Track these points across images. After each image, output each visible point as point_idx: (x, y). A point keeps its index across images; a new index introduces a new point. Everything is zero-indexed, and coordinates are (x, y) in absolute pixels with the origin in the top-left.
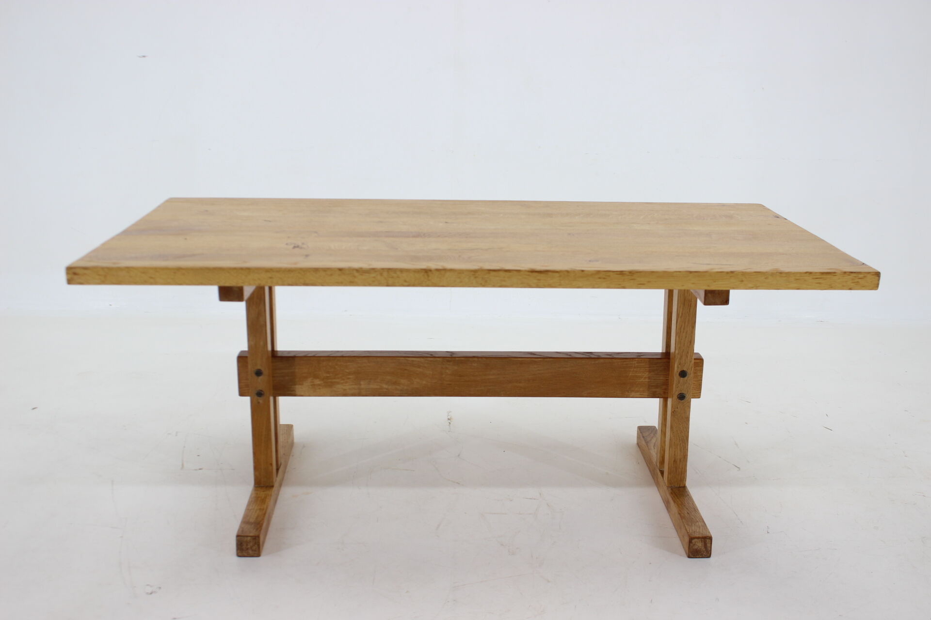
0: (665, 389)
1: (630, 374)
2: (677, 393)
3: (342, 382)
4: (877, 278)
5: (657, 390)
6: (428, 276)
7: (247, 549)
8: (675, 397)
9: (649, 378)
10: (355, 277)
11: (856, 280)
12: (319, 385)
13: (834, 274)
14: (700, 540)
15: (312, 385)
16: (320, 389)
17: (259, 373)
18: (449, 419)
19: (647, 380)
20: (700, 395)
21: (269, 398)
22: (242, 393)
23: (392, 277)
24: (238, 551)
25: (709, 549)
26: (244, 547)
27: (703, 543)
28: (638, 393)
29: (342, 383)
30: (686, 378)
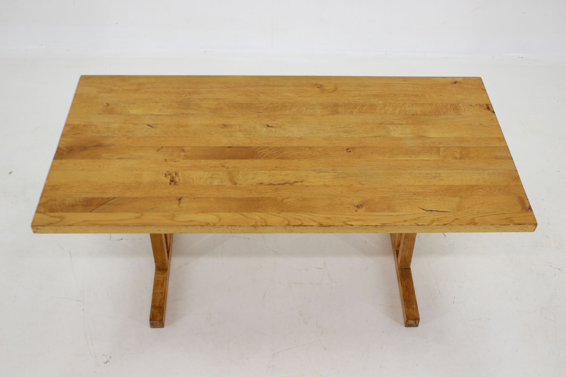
6: (256, 229)
23: (234, 230)
25: (418, 323)
26: (155, 324)
27: (415, 321)
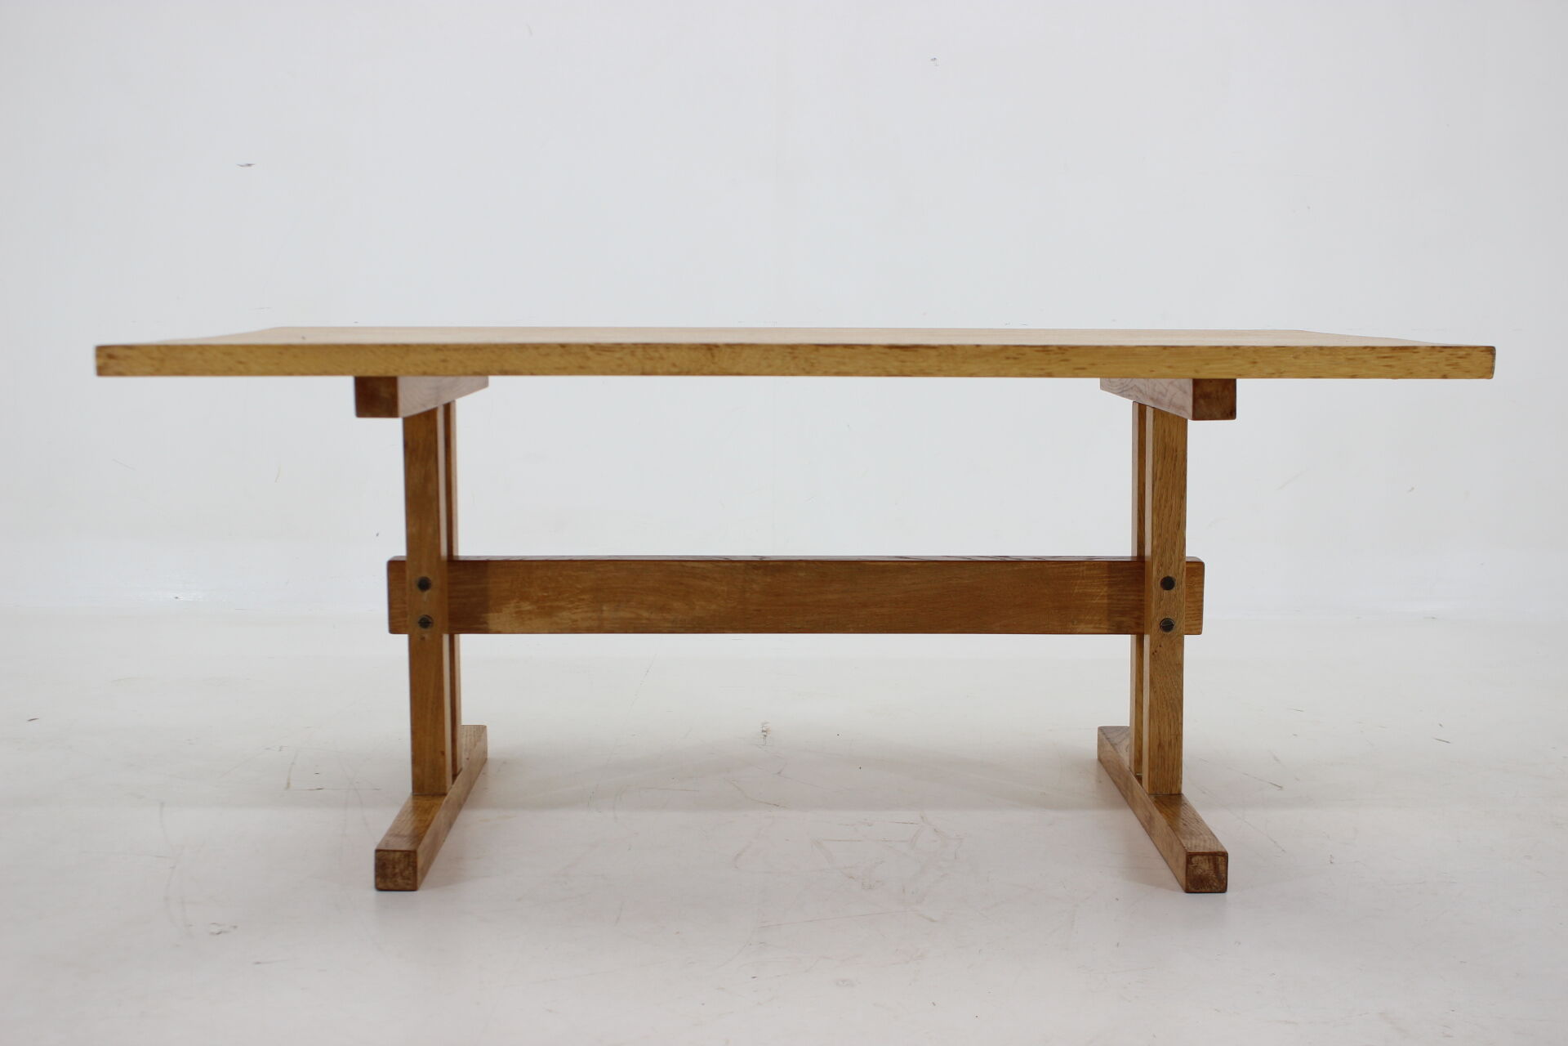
0: (1139, 618)
1: (1076, 591)
2: (1159, 619)
3: (570, 606)
4: (1490, 356)
5: (1124, 619)
7: (394, 875)
8: (1156, 626)
9: (1110, 597)
10: (588, 358)
11: (1455, 361)
12: (530, 612)
13: (1415, 350)
14: (1205, 857)
15: (516, 613)
16: (530, 619)
17: (424, 585)
18: (763, 731)
19: (1106, 601)
20: (1201, 628)
21: (441, 637)
22: (394, 629)
23: (651, 359)
24: (379, 879)
25: (1224, 875)
26: (389, 871)
27: (1211, 864)
28: (1092, 626)
29: (570, 609)
30: (1173, 591)
